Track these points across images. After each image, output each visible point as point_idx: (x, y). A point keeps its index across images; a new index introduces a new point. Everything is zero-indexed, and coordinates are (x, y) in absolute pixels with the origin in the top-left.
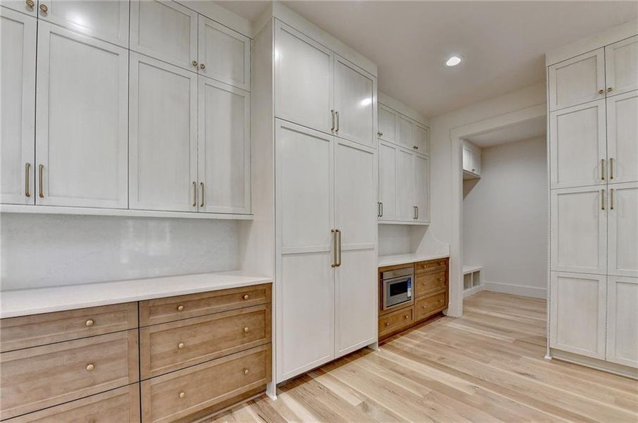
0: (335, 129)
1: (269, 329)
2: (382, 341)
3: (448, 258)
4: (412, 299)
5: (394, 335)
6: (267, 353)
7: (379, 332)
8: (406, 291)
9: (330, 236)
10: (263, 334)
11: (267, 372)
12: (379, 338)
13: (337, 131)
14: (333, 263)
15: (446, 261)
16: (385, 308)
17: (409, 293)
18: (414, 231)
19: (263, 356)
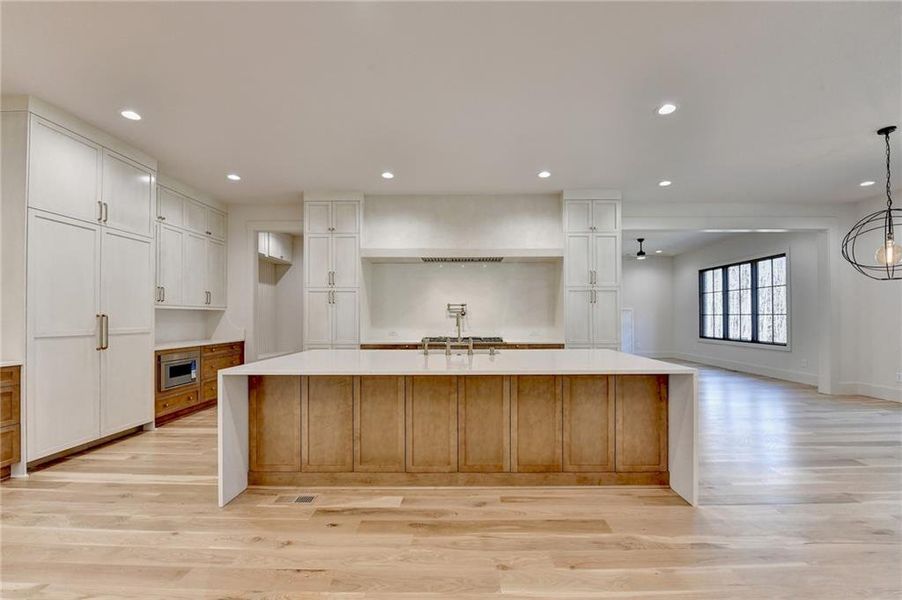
0: (103, 219)
1: (17, 410)
2: (160, 422)
3: (243, 343)
4: (198, 381)
5: (176, 416)
6: (14, 434)
7: (156, 412)
8: (190, 373)
9: (96, 321)
10: (9, 415)
11: (13, 452)
12: (156, 419)
13: (105, 221)
14: (99, 346)
15: (241, 344)
16: (163, 389)
17: (193, 375)
18: (208, 316)
19: (9, 437)
